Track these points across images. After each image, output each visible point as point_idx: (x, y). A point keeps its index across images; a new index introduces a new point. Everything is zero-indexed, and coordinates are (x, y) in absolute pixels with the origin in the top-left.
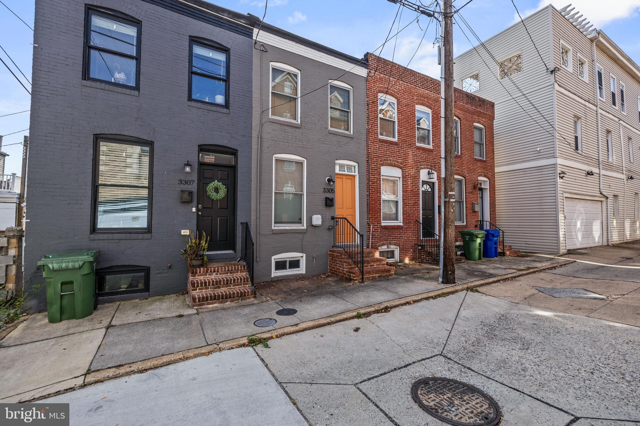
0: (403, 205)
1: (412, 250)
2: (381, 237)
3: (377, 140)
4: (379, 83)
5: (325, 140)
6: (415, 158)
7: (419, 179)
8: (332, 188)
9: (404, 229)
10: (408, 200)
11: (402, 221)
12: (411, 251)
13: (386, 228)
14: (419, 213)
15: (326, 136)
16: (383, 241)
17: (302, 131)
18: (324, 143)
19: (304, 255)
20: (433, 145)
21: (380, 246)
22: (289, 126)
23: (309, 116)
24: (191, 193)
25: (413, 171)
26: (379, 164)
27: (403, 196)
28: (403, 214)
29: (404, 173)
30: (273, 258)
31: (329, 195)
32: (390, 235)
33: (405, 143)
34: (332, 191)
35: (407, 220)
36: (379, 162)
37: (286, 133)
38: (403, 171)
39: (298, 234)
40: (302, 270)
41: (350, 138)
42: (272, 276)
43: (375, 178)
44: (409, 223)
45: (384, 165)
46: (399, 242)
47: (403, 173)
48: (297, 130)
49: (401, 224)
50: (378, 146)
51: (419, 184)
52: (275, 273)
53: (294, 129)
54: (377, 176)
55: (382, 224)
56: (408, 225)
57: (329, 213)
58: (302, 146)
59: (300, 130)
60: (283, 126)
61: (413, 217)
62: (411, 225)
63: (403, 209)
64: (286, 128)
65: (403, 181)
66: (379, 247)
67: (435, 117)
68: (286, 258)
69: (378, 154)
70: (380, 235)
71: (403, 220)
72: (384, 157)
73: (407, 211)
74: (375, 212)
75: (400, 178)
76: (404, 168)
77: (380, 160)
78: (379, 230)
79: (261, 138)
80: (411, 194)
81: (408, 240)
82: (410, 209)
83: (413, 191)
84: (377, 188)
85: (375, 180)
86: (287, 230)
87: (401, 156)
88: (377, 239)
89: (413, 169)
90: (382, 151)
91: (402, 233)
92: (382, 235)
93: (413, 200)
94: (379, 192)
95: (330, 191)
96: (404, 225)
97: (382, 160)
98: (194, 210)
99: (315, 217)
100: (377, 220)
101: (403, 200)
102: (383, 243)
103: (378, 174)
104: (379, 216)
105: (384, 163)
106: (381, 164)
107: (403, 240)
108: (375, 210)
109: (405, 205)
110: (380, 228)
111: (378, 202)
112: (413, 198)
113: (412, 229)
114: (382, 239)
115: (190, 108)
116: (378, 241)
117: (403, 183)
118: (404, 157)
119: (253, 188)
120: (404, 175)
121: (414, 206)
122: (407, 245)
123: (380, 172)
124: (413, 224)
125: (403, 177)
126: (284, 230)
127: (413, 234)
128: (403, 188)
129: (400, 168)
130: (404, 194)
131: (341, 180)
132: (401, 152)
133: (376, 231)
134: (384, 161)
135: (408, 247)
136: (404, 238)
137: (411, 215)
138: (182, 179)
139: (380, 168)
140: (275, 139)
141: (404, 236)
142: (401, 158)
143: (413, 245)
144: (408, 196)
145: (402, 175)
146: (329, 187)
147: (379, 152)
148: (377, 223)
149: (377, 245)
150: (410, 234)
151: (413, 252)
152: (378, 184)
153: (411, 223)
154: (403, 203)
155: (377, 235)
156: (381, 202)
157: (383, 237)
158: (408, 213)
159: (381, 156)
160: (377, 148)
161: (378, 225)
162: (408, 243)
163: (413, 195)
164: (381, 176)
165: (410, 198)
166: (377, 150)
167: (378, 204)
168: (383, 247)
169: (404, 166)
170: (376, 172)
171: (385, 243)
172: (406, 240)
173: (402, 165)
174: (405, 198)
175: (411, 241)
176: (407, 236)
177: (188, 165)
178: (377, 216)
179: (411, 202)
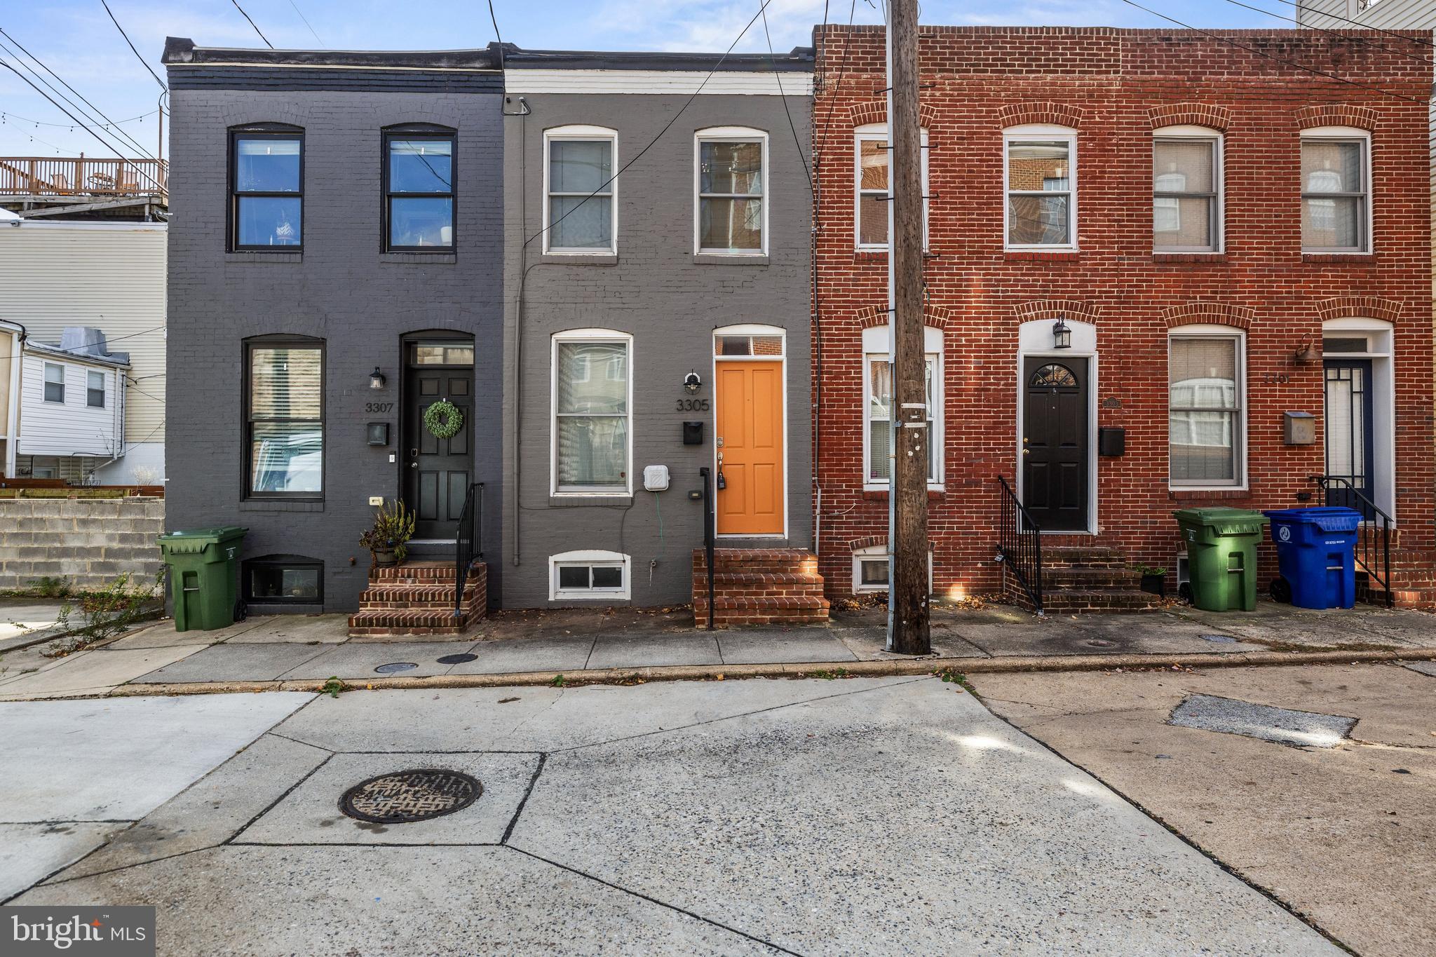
0: (946, 433)
1: (983, 564)
2: (860, 523)
3: (852, 257)
4: (856, 99)
5: (682, 284)
6: (998, 291)
7: (1015, 351)
8: (702, 399)
9: (950, 502)
10: (966, 417)
11: (942, 480)
12: (980, 565)
13: (878, 497)
14: (1015, 455)
15: (685, 272)
16: (868, 534)
17: (620, 272)
18: (680, 290)
19: (628, 558)
20: (1081, 238)
21: (858, 547)
22: (586, 265)
23: (639, 233)
24: (383, 427)
25: (987, 330)
26: (857, 324)
27: (946, 406)
28: (947, 459)
29: (951, 340)
30: (552, 559)
31: (693, 417)
33: (954, 253)
34: (705, 406)
35: (963, 476)
36: (856, 318)
37: (583, 283)
38: (946, 335)
39: (610, 510)
40: (623, 593)
41: (757, 267)
42: (551, 598)
43: (843, 362)
44: (968, 484)
45: (875, 325)
46: (931, 538)
47: (946, 341)
48: (608, 271)
49: (942, 488)
50: (854, 274)
51: (1015, 368)
52: (557, 593)
53: (601, 270)
54: (846, 357)
55: (866, 488)
56: (966, 491)
57: (691, 461)
58: (622, 306)
59: (617, 270)
60: (575, 268)
61: (987, 466)
62: (980, 491)
63: (946, 444)
64: (581, 270)
65: (946, 363)
66: (853, 549)
67: (1093, 150)
68: (586, 562)
69: (853, 296)
70: (856, 517)
71: (946, 476)
72: (873, 302)
73: (961, 449)
74: (842, 455)
75: (938, 354)
76: (951, 324)
77: (860, 313)
78: (852, 502)
79: (522, 302)
80: (980, 400)
81: (963, 534)
82: (975, 444)
83: (989, 390)
84: (846, 389)
85: (842, 368)
86: (584, 499)
87: (942, 291)
88: (846, 528)
89: (989, 324)
90: (867, 285)
91: (941, 512)
92: (866, 517)
93: (985, 417)
94: (855, 401)
95: (697, 406)
96: (948, 491)
97: (865, 311)
98: (392, 458)
99: (650, 471)
100: (847, 476)
101: (946, 417)
102: (866, 540)
103: (850, 351)
104: (854, 465)
105: (874, 319)
106: (863, 322)
107: (945, 533)
108: (840, 450)
109: (952, 433)
110: (858, 497)
111: (851, 428)
112: (990, 412)
113: (981, 502)
114: (865, 528)
115: (385, 265)
116: (850, 534)
117: (946, 368)
118: (951, 291)
119: (505, 412)
120: (952, 346)
121: (989, 433)
122: (961, 549)
123: (861, 346)
124: (985, 486)
125: (946, 351)
126: (578, 499)
127: (986, 518)
128: (946, 384)
129: (938, 327)
130: (952, 401)
131: (739, 375)
132: (940, 280)
133: (842, 507)
134: (872, 314)
135: (963, 554)
136: (948, 528)
137: (977, 461)
138: (373, 401)
139: (860, 335)
140: (554, 300)
141: (949, 523)
142: (942, 297)
143: (986, 548)
144: (967, 406)
145: (946, 346)
146: (692, 398)
147: (857, 291)
148: (846, 486)
149: (847, 544)
150: (972, 518)
151: (986, 569)
152: (853, 378)
153: (978, 484)
154: (947, 428)
155: (847, 518)
156: (861, 428)
157: (867, 523)
158: (968, 457)
159: (864, 302)
160: (849, 280)
161: (851, 491)
162: (964, 544)
163: (989, 401)
164: (864, 355)
165: (975, 412)
166: (849, 285)
167: (852, 433)
168: (870, 551)
169: (951, 318)
170: (846, 346)
171: (876, 538)
172: (959, 533)
173: (945, 317)
174: (956, 412)
175: (978, 539)
176: (963, 523)
177: (377, 375)
178: (847, 465)
179: (979, 423)
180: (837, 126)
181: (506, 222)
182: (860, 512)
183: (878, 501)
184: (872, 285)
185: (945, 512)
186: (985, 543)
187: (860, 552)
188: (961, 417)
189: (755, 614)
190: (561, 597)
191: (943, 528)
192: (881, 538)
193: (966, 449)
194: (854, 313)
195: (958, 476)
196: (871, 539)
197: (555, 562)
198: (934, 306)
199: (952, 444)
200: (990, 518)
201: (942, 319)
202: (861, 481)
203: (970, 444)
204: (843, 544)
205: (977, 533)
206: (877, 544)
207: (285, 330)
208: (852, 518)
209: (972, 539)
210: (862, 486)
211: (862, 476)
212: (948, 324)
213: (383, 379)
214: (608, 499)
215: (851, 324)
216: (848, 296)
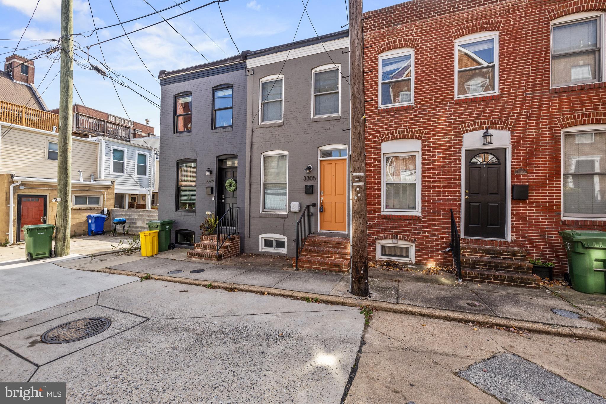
0: (422, 189)
1: (442, 251)
2: (379, 229)
3: (377, 112)
4: (379, 42)
5: (306, 131)
6: (451, 119)
7: (461, 148)
8: (312, 175)
9: (423, 221)
10: (433, 181)
11: (420, 211)
12: (440, 252)
13: (388, 218)
14: (460, 199)
15: (307, 126)
16: (383, 234)
17: (284, 128)
18: (305, 133)
19: (286, 237)
20: (501, 87)
21: (378, 239)
22: (272, 127)
23: (291, 113)
24: (212, 188)
25: (445, 138)
26: (379, 140)
27: (422, 176)
28: (422, 201)
29: (425, 145)
30: (260, 236)
31: (309, 183)
32: (396, 227)
33: (427, 103)
34: (314, 178)
35: (431, 209)
36: (378, 138)
37: (271, 134)
38: (422, 142)
39: (280, 219)
40: (284, 251)
41: (336, 121)
42: (260, 251)
43: (372, 158)
44: (434, 213)
45: (387, 141)
46: (414, 238)
47: (422, 145)
48: (280, 128)
49: (420, 214)
50: (377, 119)
51: (461, 156)
52: (262, 248)
53: (278, 128)
54: (374, 155)
55: (383, 213)
56: (432, 216)
57: (308, 200)
58: (284, 141)
59: (283, 128)
60: (269, 128)
61: (444, 204)
62: (440, 216)
63: (422, 194)
64: (271, 129)
65: (422, 155)
66: (376, 240)
67: (509, 40)
68: (272, 238)
69: (377, 129)
70: (377, 226)
71: (422, 209)
72: (386, 130)
73: (430, 196)
74: (371, 198)
75: (419, 152)
76: (425, 137)
77: (380, 136)
78: (376, 219)
79: (252, 143)
80: (440, 173)
81: (431, 236)
82: (437, 194)
83: (445, 167)
84: (374, 170)
85: (371, 160)
86: (271, 214)
87: (421, 122)
88: (373, 231)
89: (446, 136)
90: (384, 123)
91: (419, 226)
92: (382, 226)
93: (443, 181)
94: (377, 174)
95: (311, 178)
96: (423, 216)
97: (383, 135)
98: (213, 199)
99: (293, 204)
100: (373, 208)
101: (422, 181)
102: (382, 236)
103: (376, 153)
104: (377, 203)
105: (386, 138)
106: (381, 140)
107: (421, 236)
108: (370, 196)
109: (425, 189)
110: (379, 217)
111: (375, 187)
112: (446, 178)
113: (441, 221)
114: (382, 231)
115: (212, 134)
116: (375, 233)
117: (422, 158)
118: (425, 122)
119: (246, 182)
120: (425, 147)
121: (446, 188)
122: (430, 243)
123: (380, 150)
124: (443, 214)
125: (422, 150)
126: (269, 214)
127: (443, 229)
128: (422, 165)
129: (418, 139)
130: (425, 173)
131: (330, 166)
132: (419, 117)
133: (371, 221)
134: (386, 136)
135: (431, 246)
136: (423, 233)
137: (438, 202)
138: (208, 179)
139: (380, 145)
140: (262, 141)
141: (423, 231)
142: (421, 125)
143: (443, 244)
144: (433, 175)
145: (422, 147)
146: (309, 175)
147: (379, 126)
148: (373, 212)
149: (373, 238)
150: (436, 229)
151: (444, 254)
152: (377, 165)
153: (439, 213)
154: (422, 186)
155: (373, 226)
156: (380, 187)
157: (383, 229)
158: (434, 200)
159: (382, 130)
160: (375, 121)
161: (375, 214)
162: (431, 241)
163: (445, 173)
164: (382, 154)
165: (438, 178)
166: (375, 124)
167: (376, 189)
168: (384, 241)
169: (425, 134)
170: (374, 151)
171: (387, 236)
172: (428, 236)
173: (422, 134)
174: (428, 178)
175: (439, 239)
176: (431, 231)
177: (208, 171)
178: (373, 203)
179: (440, 183)
180: (370, 56)
181: (247, 114)
182: (379, 224)
183: (388, 219)
184: (386, 123)
185: (421, 226)
186: (443, 242)
187: (380, 241)
188: (430, 181)
189: (316, 265)
190: (264, 250)
191: (420, 233)
192: (389, 236)
193: (432, 196)
194: (378, 136)
195: (428, 209)
196: (385, 236)
197: (262, 237)
198: (416, 129)
199: (425, 194)
200: (446, 229)
201: (420, 135)
202: (380, 210)
203: (435, 193)
204: (372, 237)
205: (438, 236)
206: (387, 238)
207: (187, 158)
208: (376, 226)
209: (436, 239)
210: (380, 212)
211: (380, 208)
212: (424, 137)
213: (211, 172)
214: (279, 214)
215: (376, 141)
216: (375, 129)
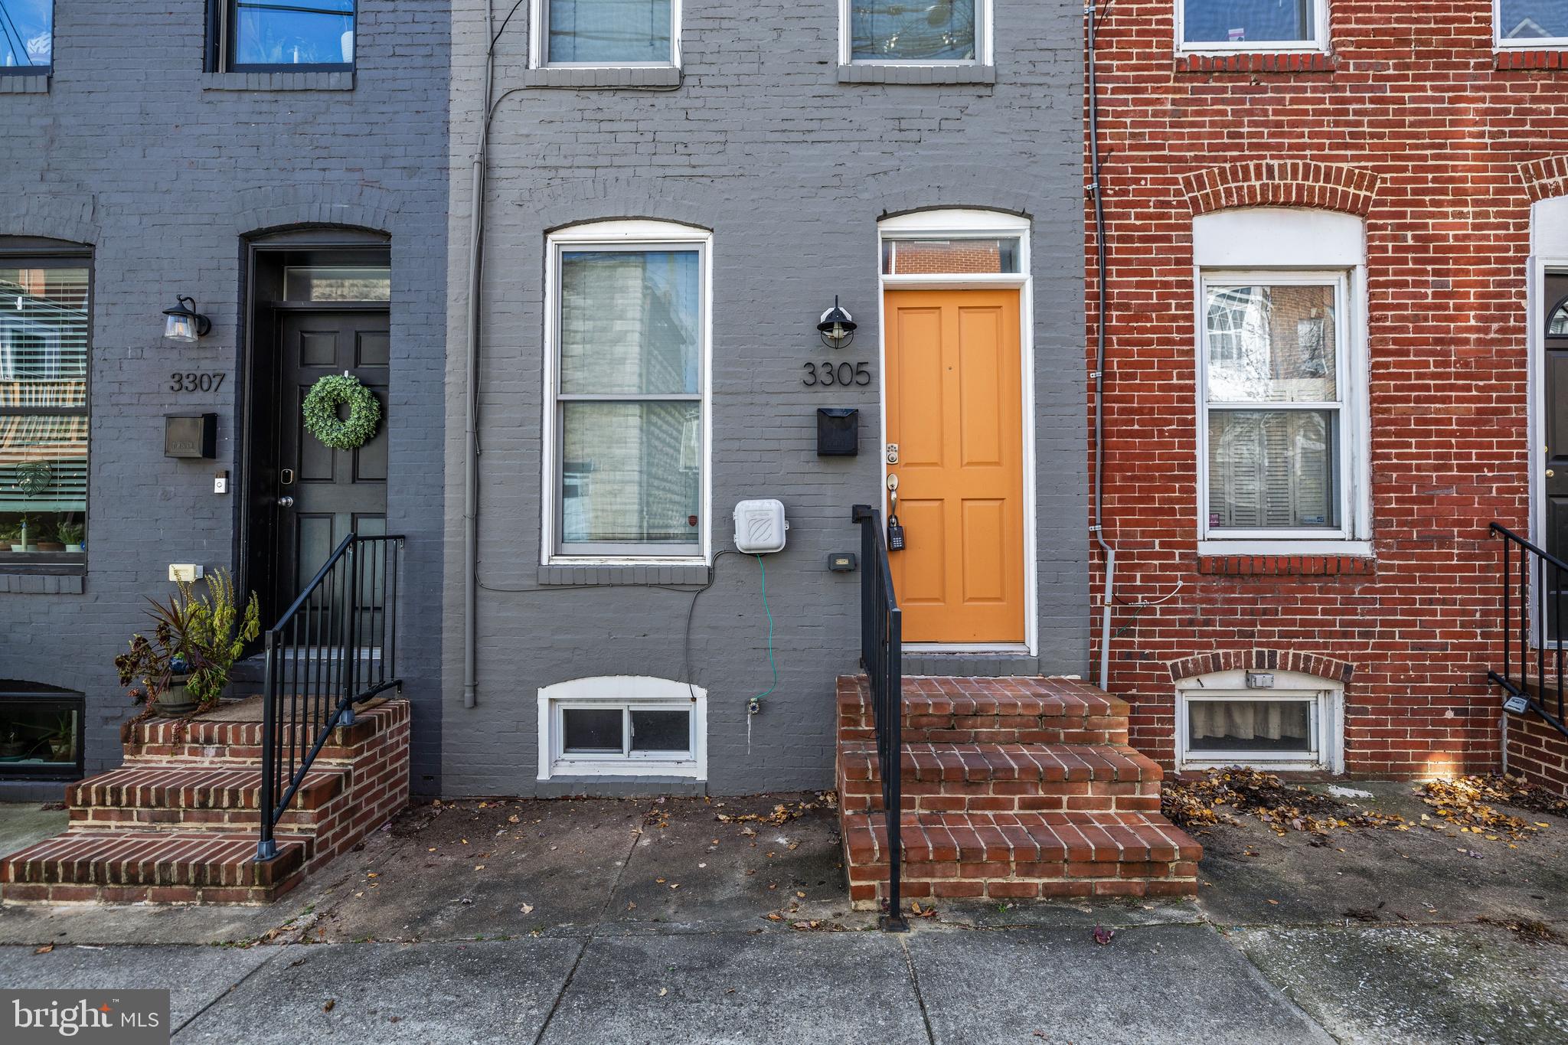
0: (1374, 434)
1: (1456, 712)
2: (1191, 622)
3: (1168, 68)
5: (810, 126)
6: (1483, 135)
7: (1524, 261)
8: (849, 361)
9: (1384, 579)
10: (1418, 400)
11: (1364, 533)
12: (1451, 714)
13: (1231, 569)
14: (1525, 479)
15: (818, 102)
16: (1209, 646)
17: (686, 103)
18: (810, 137)
19: (701, 693)
21: (1187, 674)
22: (617, 89)
23: (725, 22)
24: (211, 422)
25: (1461, 215)
26: (1181, 204)
27: (1373, 377)
28: (1375, 489)
29: (1383, 238)
30: (544, 695)
31: (838, 399)
32: (1265, 611)
33: (1387, 56)
34: (861, 376)
35: (1413, 524)
36: (1178, 193)
37: (605, 126)
38: (1371, 227)
39: (664, 593)
40: (693, 763)
41: (971, 89)
42: (543, 775)
43: (1152, 285)
44: (1424, 542)
45: (1219, 208)
46: (1345, 656)
47: (1370, 238)
48: (661, 100)
49: (1364, 550)
50: (1174, 102)
51: (1525, 296)
52: (556, 763)
53: (647, 99)
54: (1160, 273)
55: (1204, 549)
56: (1420, 557)
57: (832, 491)
58: (688, 172)
59: (678, 100)
60: (594, 96)
61: (1464, 503)
62: (1450, 556)
63: (1374, 457)
64: (606, 100)
65: (1371, 285)
66: (1177, 677)
68: (617, 700)
69: (1172, 148)
70: (1184, 611)
71: (1376, 525)
72: (1215, 159)
73: (1409, 468)
74: (1152, 479)
75: (1353, 268)
76: (1383, 203)
77: (1188, 182)
78: (1175, 579)
79: (486, 167)
80: (1447, 364)
81: (1414, 647)
82: (1438, 456)
83: (1466, 342)
84: (1160, 342)
85: (1149, 296)
86: (610, 570)
87: (1362, 135)
88: (1162, 634)
89: (1465, 203)
90: (1202, 125)
91: (1364, 601)
92: (1205, 611)
93: (1459, 400)
94: (1178, 365)
95: (846, 376)
96: (1380, 555)
97: (1199, 178)
98: (220, 485)
99: (745, 510)
100: (1163, 523)
101: (1371, 401)
102: (1205, 659)
103: (1167, 262)
104: (1179, 501)
105: (1217, 194)
106: (1194, 201)
107: (1376, 646)
108: (1148, 468)
109: (1387, 434)
110: (1187, 568)
111: (1170, 422)
112: (1468, 388)
113: (1452, 580)
114: (1202, 634)
115: (210, 96)
116: (1170, 645)
117: (1373, 296)
118: (1381, 136)
119: (449, 391)
120: (1383, 250)
121: (1468, 434)
122: (1409, 679)
123: (1190, 250)
124: (1461, 546)
125: (1370, 262)
126: (598, 570)
127: (1463, 613)
128: (1374, 331)
129: (1352, 212)
130: (1386, 365)
132: (1356, 112)
133: (1152, 590)
134: (1213, 185)
135: (1414, 690)
136: (1382, 635)
137: (1442, 493)
138: (185, 368)
139: (1188, 228)
140: (552, 162)
141: (1383, 623)
142: (1362, 147)
143: (1463, 679)
144: (1419, 376)
145: (1370, 249)
146: (836, 359)
147: (1181, 136)
148: (1162, 545)
149: (1164, 667)
150: (1434, 613)
151: (1464, 723)
152: (1174, 318)
153: (1444, 540)
154: (1375, 423)
155: (1163, 612)
156: (1192, 423)
157: (1207, 623)
158: (1423, 483)
159: (1196, 158)
160: (1164, 113)
161: (1172, 556)
162: (1415, 668)
163: (1467, 365)
164: (1196, 271)
165: (1437, 388)
166: (1163, 125)
167: (1173, 434)
168: (1211, 681)
169: (1381, 192)
170: (1159, 250)
171: (1226, 656)
172: (1405, 646)
173: (1370, 188)
174: (1397, 388)
175: (1446, 657)
176: (1413, 624)
177: (181, 313)
178: (1162, 500)
179: (1447, 411)
181: (454, 5)
182: (1193, 601)
183: (1229, 576)
184: (1213, 124)
185: (1374, 601)
186: (1462, 668)
187: (1190, 683)
188: (1407, 400)
190: (563, 770)
191: (1371, 635)
192: (1237, 656)
193: (1419, 468)
194: (1175, 182)
195: (1399, 524)
196: (1216, 657)
197: (552, 701)
198: (1345, 166)
199: (1387, 457)
200: (1473, 613)
201: (1363, 193)
202: (1194, 534)
203: (1427, 456)
204: (1155, 667)
205: (1444, 647)
206: (1226, 667)
208: (1175, 612)
209: (1434, 658)
210: (1194, 546)
211: (1194, 523)
212: (1377, 204)
213: (204, 326)
214: (659, 570)
215: (1168, 204)
216: (1162, 147)
